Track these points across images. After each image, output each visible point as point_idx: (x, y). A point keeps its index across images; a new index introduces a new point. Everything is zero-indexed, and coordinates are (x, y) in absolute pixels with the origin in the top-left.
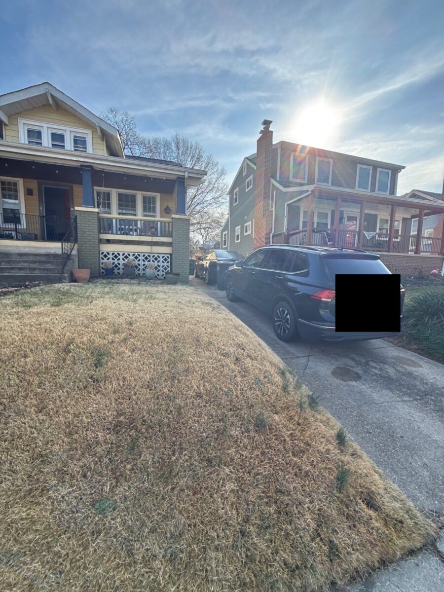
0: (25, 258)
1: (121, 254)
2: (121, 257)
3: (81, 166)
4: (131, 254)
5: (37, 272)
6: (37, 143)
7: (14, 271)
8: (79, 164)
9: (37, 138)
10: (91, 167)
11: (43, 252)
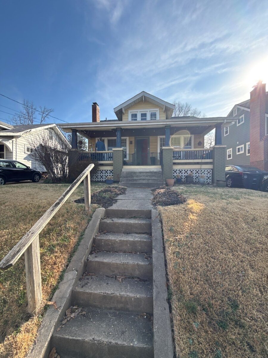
0: (142, 174)
1: (183, 170)
2: (183, 172)
3: (165, 126)
4: (189, 170)
5: (150, 181)
6: (134, 119)
7: (141, 181)
8: (164, 126)
9: (135, 117)
10: (170, 126)
11: (148, 171)
